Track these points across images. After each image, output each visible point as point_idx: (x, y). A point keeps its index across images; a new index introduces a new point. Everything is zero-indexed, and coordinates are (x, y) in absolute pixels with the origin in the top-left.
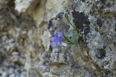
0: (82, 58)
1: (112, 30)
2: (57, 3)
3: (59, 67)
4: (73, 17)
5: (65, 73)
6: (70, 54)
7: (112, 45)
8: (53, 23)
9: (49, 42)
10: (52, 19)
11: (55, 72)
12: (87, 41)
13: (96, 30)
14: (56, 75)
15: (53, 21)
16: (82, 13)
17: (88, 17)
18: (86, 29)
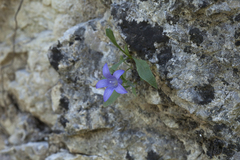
0: (141, 111)
1: (228, 45)
2: (43, 12)
3: (89, 138)
4: (124, 32)
5: (105, 146)
6: (113, 108)
7: (228, 75)
8: (63, 53)
9: (59, 92)
10: (59, 45)
11: (80, 150)
12: (170, 76)
13: (188, 50)
14: (82, 154)
15: (64, 48)
16: (144, 23)
17: (162, 29)
18: (162, 52)
